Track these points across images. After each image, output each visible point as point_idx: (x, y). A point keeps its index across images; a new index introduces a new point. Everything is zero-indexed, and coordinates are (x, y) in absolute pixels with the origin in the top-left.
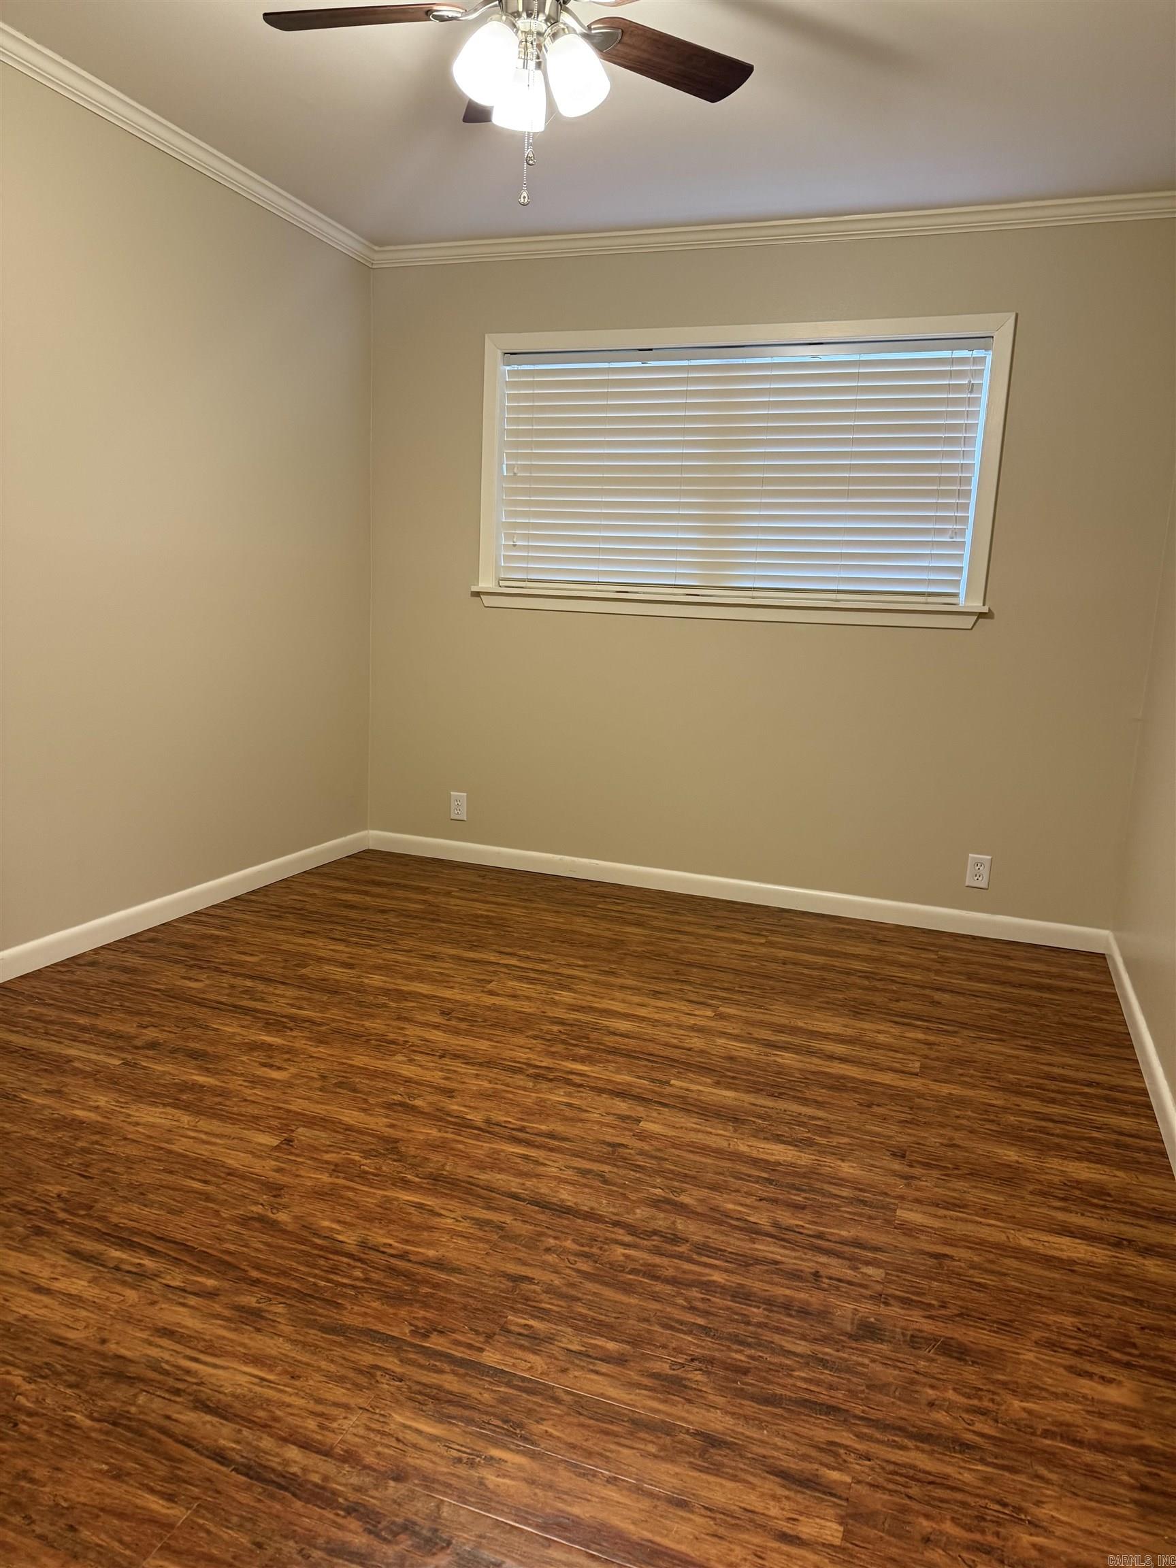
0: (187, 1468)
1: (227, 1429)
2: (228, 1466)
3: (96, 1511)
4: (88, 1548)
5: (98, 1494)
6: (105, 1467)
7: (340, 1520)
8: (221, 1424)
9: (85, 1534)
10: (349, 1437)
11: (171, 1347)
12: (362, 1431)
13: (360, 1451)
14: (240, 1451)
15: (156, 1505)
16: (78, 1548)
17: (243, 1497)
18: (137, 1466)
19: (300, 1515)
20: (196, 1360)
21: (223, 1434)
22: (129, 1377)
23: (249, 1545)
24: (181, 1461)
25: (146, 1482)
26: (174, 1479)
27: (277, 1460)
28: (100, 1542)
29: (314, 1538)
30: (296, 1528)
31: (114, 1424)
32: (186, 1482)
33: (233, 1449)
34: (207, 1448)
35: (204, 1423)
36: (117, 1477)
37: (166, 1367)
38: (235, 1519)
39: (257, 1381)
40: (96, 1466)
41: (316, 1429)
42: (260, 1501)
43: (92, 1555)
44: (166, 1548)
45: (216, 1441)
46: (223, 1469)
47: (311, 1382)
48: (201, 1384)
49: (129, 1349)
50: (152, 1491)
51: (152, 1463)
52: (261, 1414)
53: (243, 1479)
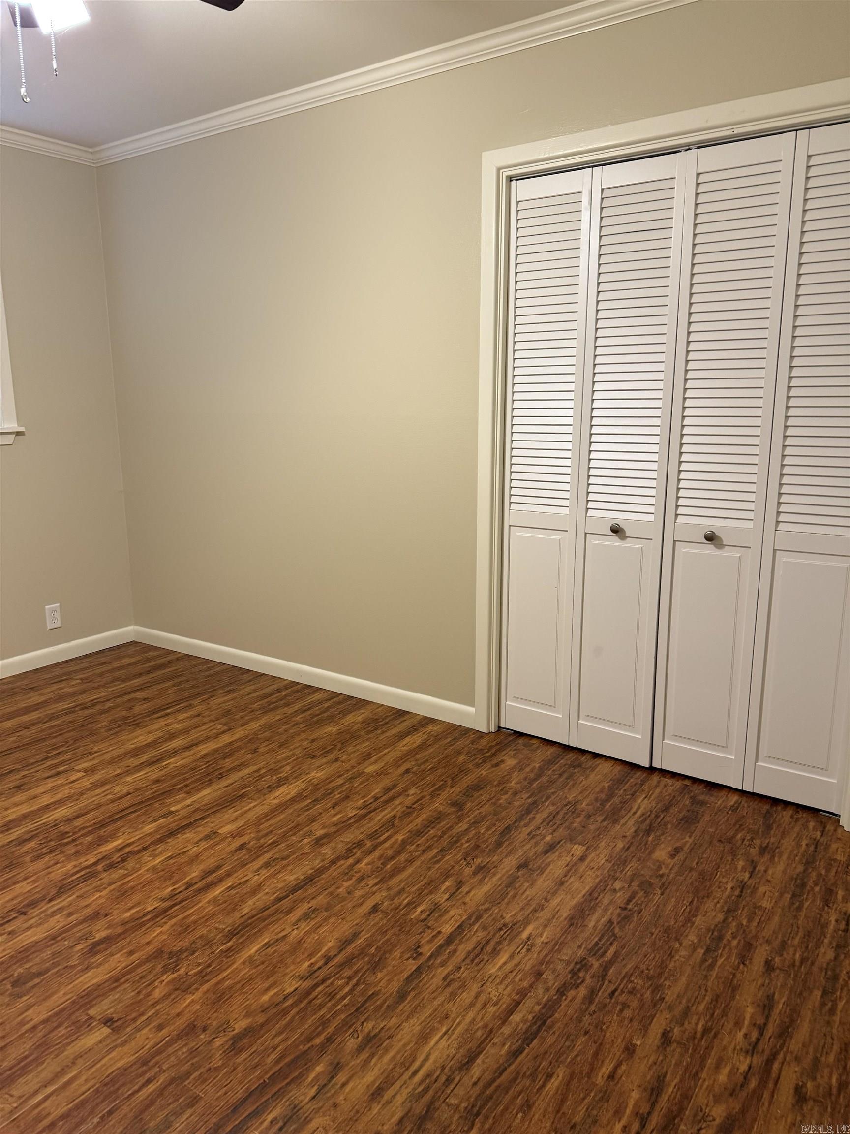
0: (525, 1069)
1: (490, 1050)
2: (524, 1049)
3: (559, 1115)
4: (589, 1116)
5: (544, 1116)
6: (520, 1115)
7: (569, 999)
8: (486, 1054)
9: (577, 1118)
10: (506, 992)
11: (398, 1088)
12: (502, 987)
13: (518, 988)
14: (511, 1043)
15: (554, 1084)
16: (589, 1121)
17: (550, 1040)
18: (520, 1097)
19: (566, 1015)
20: (416, 1072)
21: (494, 1054)
22: (426, 1112)
23: (587, 1037)
24: (518, 1073)
25: (535, 1091)
26: (533, 1076)
27: (522, 1025)
28: (585, 1109)
29: (581, 1010)
30: (574, 1017)
31: (478, 1114)
32: (536, 1070)
33: (510, 1046)
34: (507, 1061)
35: (483, 1062)
36: (530, 1107)
37: (420, 1089)
38: (567, 1044)
39: (446, 1037)
40: (518, 1121)
41: (496, 1007)
42: (554, 1033)
43: (595, 1112)
44: (589, 1075)
45: (502, 1056)
46: (526, 1051)
47: (454, 1009)
48: (443, 1068)
49: (392, 1116)
50: (543, 1086)
51: (518, 1088)
52: (479, 1033)
53: (535, 1041)
